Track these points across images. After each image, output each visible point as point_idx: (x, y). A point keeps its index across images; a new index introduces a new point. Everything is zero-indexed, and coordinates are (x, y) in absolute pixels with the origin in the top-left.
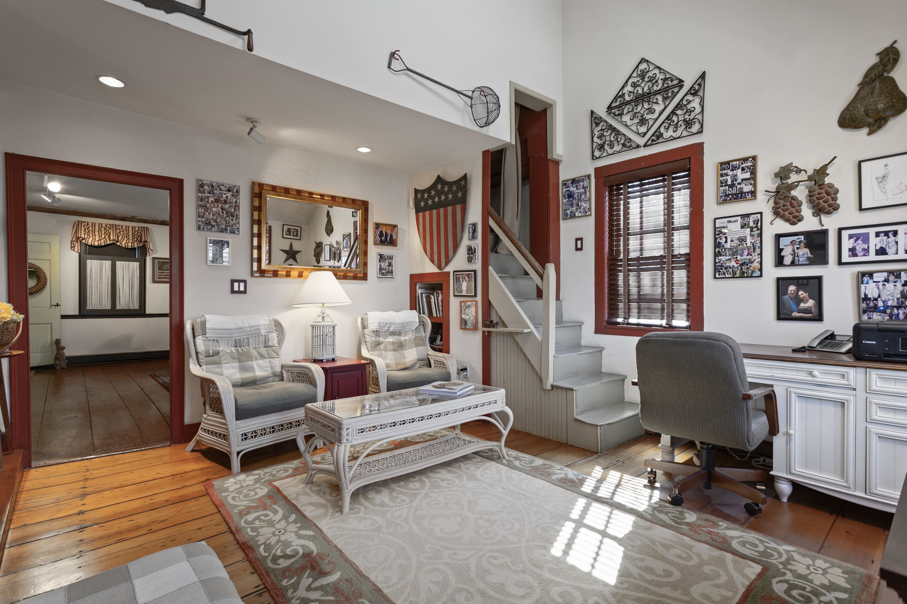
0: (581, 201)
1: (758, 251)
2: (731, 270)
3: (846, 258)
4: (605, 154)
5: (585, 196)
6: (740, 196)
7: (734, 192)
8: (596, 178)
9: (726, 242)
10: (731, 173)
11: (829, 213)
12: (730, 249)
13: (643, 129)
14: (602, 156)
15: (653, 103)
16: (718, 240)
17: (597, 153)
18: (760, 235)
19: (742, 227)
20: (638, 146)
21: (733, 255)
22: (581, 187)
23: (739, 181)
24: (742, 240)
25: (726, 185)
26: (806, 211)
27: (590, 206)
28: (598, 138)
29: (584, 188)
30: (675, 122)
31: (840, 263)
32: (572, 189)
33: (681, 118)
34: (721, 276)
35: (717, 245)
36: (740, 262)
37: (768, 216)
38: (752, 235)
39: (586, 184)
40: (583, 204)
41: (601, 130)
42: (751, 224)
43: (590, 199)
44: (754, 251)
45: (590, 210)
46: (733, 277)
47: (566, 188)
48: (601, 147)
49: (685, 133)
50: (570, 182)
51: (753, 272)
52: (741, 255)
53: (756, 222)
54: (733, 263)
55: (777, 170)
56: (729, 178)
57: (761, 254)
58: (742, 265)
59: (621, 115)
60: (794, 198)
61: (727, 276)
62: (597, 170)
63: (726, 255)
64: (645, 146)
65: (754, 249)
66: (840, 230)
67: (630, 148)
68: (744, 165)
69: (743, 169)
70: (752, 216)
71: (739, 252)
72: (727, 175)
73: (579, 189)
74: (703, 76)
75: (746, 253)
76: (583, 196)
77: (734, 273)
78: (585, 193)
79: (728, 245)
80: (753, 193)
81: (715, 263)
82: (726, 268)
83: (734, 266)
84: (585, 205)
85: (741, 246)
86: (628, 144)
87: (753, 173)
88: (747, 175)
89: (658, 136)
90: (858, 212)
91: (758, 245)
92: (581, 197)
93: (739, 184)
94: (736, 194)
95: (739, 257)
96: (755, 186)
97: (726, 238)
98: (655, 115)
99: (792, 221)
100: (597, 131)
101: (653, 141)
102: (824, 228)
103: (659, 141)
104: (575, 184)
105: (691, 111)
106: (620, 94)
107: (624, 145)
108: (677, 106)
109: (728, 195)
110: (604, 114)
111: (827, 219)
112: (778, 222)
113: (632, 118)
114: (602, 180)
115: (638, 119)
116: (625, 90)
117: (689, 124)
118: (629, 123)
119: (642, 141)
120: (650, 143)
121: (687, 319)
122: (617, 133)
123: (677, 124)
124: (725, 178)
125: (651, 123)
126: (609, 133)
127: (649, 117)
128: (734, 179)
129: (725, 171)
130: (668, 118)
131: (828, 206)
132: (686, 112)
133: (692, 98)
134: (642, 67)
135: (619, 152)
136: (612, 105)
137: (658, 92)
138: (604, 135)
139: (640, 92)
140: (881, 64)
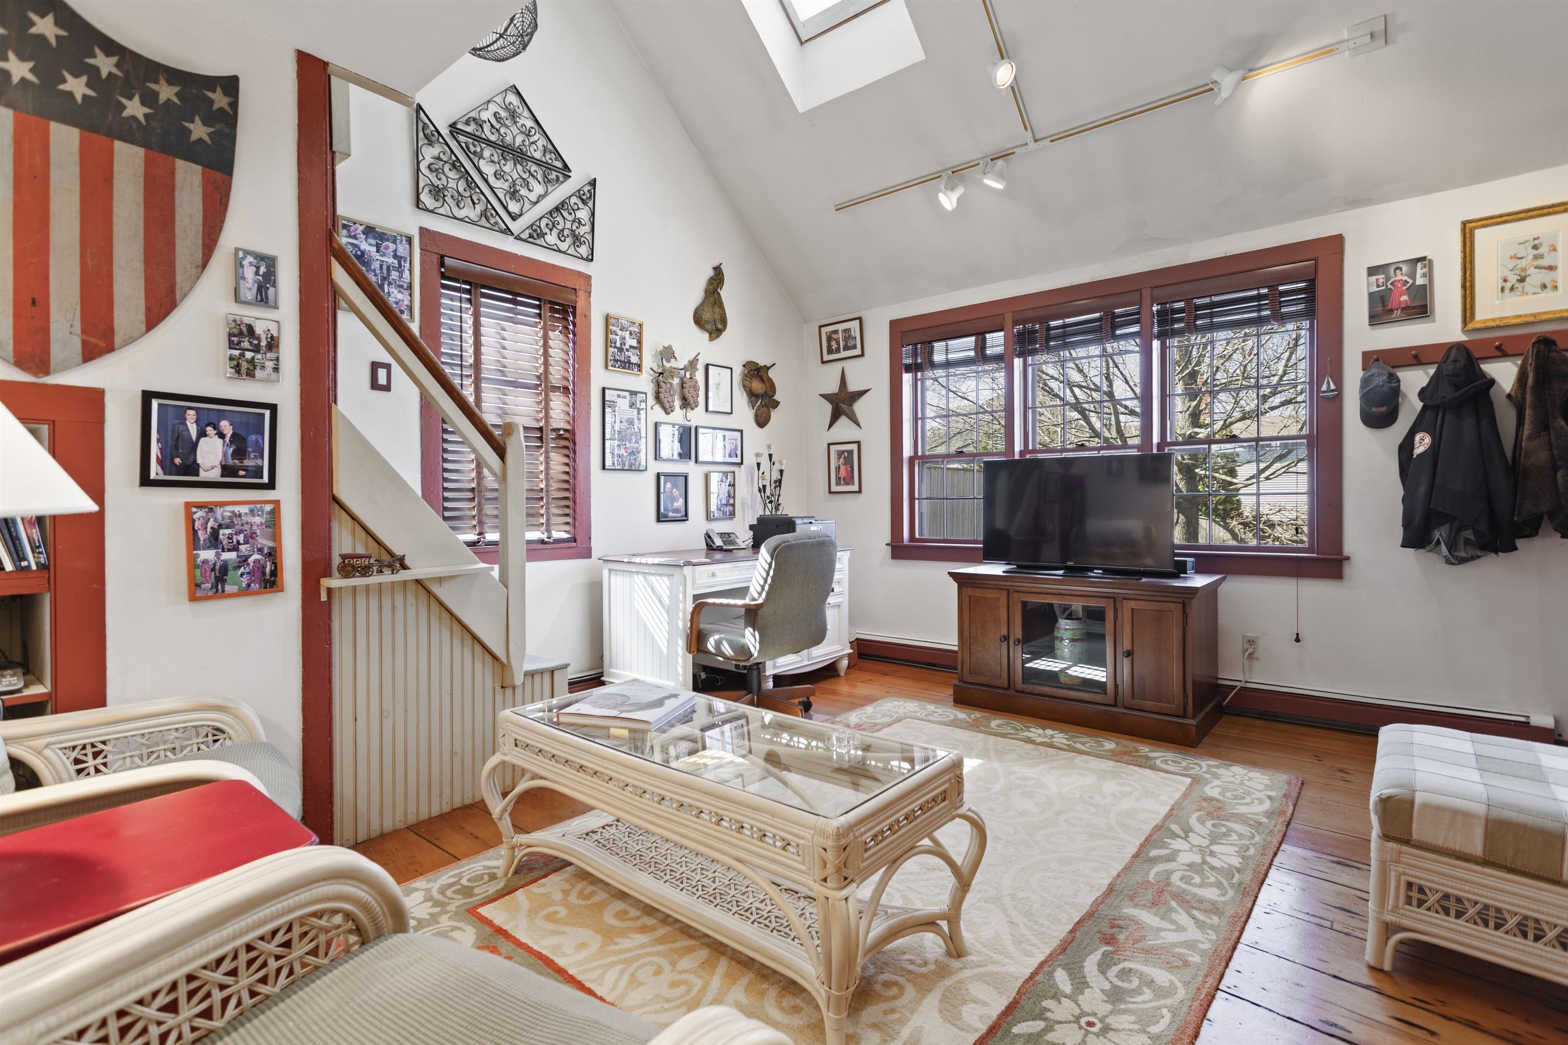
0: (390, 284)
1: (643, 439)
2: (620, 460)
3: (701, 458)
4: (441, 211)
5: (401, 277)
6: (626, 365)
7: (623, 359)
8: (423, 248)
9: (616, 422)
10: (619, 333)
11: (692, 409)
12: (619, 433)
13: (514, 207)
14: (436, 211)
15: (530, 172)
16: (608, 418)
17: (425, 198)
18: (645, 420)
19: (631, 407)
20: (506, 232)
21: (624, 441)
22: (390, 251)
23: (627, 347)
24: (632, 423)
25: (615, 347)
26: (677, 403)
27: (411, 302)
28: (429, 167)
29: (395, 256)
30: (560, 227)
31: (696, 461)
32: (364, 246)
33: (568, 225)
34: (610, 467)
35: (605, 424)
36: (629, 451)
37: (651, 400)
38: (639, 419)
39: (402, 250)
40: (396, 291)
41: (439, 158)
42: (638, 405)
43: (410, 287)
45: (410, 309)
46: (623, 470)
47: (350, 236)
48: (437, 192)
49: (572, 251)
50: (361, 228)
51: (639, 465)
52: (630, 443)
53: (642, 403)
54: (623, 451)
55: (661, 348)
56: (618, 338)
57: (645, 443)
58: (630, 454)
59: (479, 155)
60: (671, 384)
61: (616, 468)
62: (423, 231)
63: (615, 440)
64: (518, 238)
65: (642, 436)
66: (696, 428)
67: (493, 228)
68: (631, 329)
69: (631, 334)
70: (639, 395)
71: (629, 437)
72: (616, 335)
73: (384, 255)
74: (593, 183)
75: (634, 440)
76: (394, 275)
77: (624, 464)
78: (400, 269)
79: (617, 427)
80: (639, 366)
81: (604, 448)
82: (616, 457)
83: (624, 455)
84: (400, 296)
85: (629, 431)
86: (492, 220)
87: (640, 342)
88: (634, 343)
89: (535, 235)
90: (704, 413)
91: (644, 431)
92: (389, 274)
93: (627, 350)
94: (624, 362)
95: (628, 445)
96: (640, 358)
97: (616, 416)
98: (533, 197)
99: (667, 410)
100: (429, 153)
101: (531, 236)
102: (688, 423)
103: (538, 242)
104: (375, 238)
105: (580, 223)
106: (473, 115)
107: (484, 214)
108: (563, 203)
109: (616, 361)
110: (445, 131)
111: (691, 414)
112: (657, 408)
113: (498, 175)
114: (435, 259)
115: (507, 184)
116: (485, 116)
117: (577, 240)
118: (492, 180)
119: (515, 226)
120: (525, 236)
121: (567, 528)
122: (471, 184)
123: (562, 230)
124: (614, 336)
125: (527, 206)
126: (453, 174)
127: (524, 192)
128: (623, 344)
129: (614, 328)
130: (550, 212)
131: (692, 402)
132: (574, 221)
133: (581, 205)
134: (512, 98)
135: (473, 223)
136: (459, 126)
137: (538, 163)
138: (443, 173)
139: (509, 139)
140: (717, 279)
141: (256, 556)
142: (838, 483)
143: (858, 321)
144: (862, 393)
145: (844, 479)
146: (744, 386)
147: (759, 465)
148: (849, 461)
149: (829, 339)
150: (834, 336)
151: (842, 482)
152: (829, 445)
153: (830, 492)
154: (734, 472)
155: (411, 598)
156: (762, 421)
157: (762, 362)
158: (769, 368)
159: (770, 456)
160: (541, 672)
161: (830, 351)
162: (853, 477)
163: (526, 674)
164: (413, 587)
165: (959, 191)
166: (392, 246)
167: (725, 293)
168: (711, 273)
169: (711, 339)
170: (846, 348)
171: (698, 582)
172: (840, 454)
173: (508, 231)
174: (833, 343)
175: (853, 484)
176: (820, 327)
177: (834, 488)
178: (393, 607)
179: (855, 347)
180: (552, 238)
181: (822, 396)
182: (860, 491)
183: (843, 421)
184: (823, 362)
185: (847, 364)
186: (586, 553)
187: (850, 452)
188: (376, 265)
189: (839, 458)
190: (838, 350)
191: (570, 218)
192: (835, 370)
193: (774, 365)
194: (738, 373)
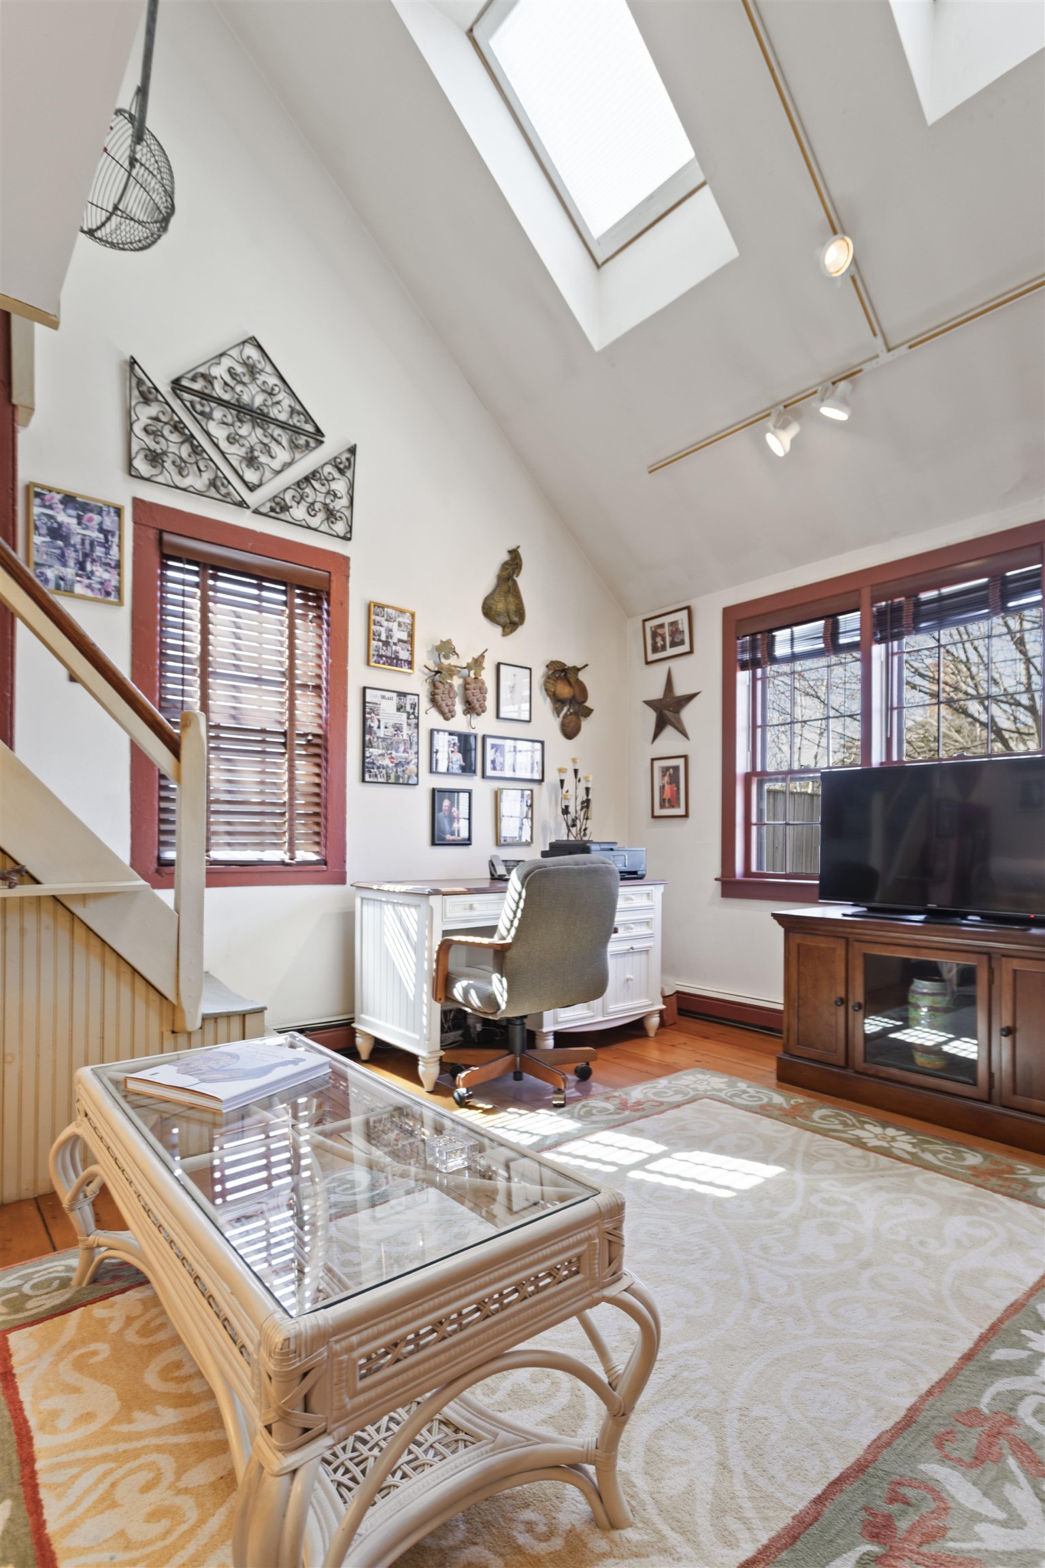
0: (93, 561)
1: (415, 748)
2: (384, 771)
3: (489, 772)
4: (160, 479)
5: (107, 553)
6: (394, 661)
7: (389, 654)
8: (137, 522)
9: (379, 727)
10: (385, 624)
11: (478, 714)
12: (384, 739)
13: (251, 476)
14: (154, 479)
15: (272, 437)
16: (369, 722)
17: (141, 465)
18: (417, 726)
19: (399, 710)
21: (388, 749)
22: (95, 524)
23: (395, 640)
24: (398, 728)
25: (379, 640)
26: (459, 707)
27: (120, 582)
28: (145, 430)
29: (101, 530)
30: (310, 500)
31: (484, 776)
32: (62, 517)
33: (320, 498)
34: (372, 780)
35: (366, 729)
36: (396, 761)
37: (424, 703)
38: (409, 725)
39: (109, 522)
40: (101, 570)
41: (157, 419)
42: (408, 708)
43: (118, 566)
44: (411, 748)
45: (119, 590)
46: (388, 783)
47: (43, 505)
48: (155, 458)
49: (324, 528)
50: (58, 497)
51: (409, 777)
52: (397, 751)
53: (414, 706)
54: (386, 762)
55: (438, 643)
56: (383, 630)
57: (417, 753)
58: (397, 765)
59: (207, 416)
60: (451, 686)
61: (380, 780)
62: (137, 503)
63: (378, 748)
64: (256, 512)
65: (411, 744)
66: (484, 738)
67: (225, 499)
68: (400, 619)
69: (400, 625)
70: (409, 697)
71: (394, 745)
72: (381, 626)
73: (87, 528)
74: (352, 450)
75: (402, 749)
76: (99, 551)
77: (388, 776)
78: (106, 545)
79: (381, 733)
80: (410, 664)
81: (364, 757)
82: (378, 768)
83: (388, 766)
84: (106, 576)
85: (396, 738)
86: (223, 491)
87: (411, 635)
88: (404, 636)
89: (278, 508)
90: (495, 719)
91: (415, 739)
92: (92, 550)
93: (395, 644)
94: (390, 658)
95: (394, 754)
96: (412, 654)
97: (379, 721)
98: (276, 465)
99: (447, 715)
100: (144, 414)
101: (272, 510)
102: (473, 731)
103: (283, 516)
104: (76, 509)
105: (335, 495)
106: (202, 370)
107: (213, 484)
108: (314, 473)
109: (381, 656)
110: (165, 388)
111: (476, 721)
112: (434, 713)
113: (231, 439)
114: (152, 534)
115: (244, 450)
116: (216, 371)
117: (331, 515)
118: (224, 445)
119: (252, 499)
120: (265, 509)
121: (317, 848)
122: (197, 450)
123: (313, 504)
124: (378, 628)
125: (268, 474)
126: (175, 437)
127: (263, 459)
128: (389, 636)
129: (378, 618)
130: (298, 484)
131: (477, 706)
132: (328, 493)
133: (336, 475)
134: (250, 351)
135: (200, 493)
136: (185, 383)
137: (283, 426)
138: (163, 436)
139: (246, 398)
140: (514, 563)
142: (662, 806)
143: (687, 611)
144: (690, 697)
145: (669, 800)
146: (546, 690)
147: (562, 782)
148: (674, 780)
149: (655, 635)
150: (660, 631)
151: (667, 805)
152: (653, 760)
153: (654, 817)
154: (532, 791)
155: (47, 920)
156: (570, 732)
157: (570, 662)
158: (579, 670)
159: (576, 771)
160: (228, 1016)
161: (655, 650)
162: (678, 799)
163: (205, 1018)
164: (50, 905)
165: (793, 430)
166: (97, 518)
167: (523, 581)
168: (505, 557)
169: (505, 634)
170: (673, 644)
171: (449, 915)
172: (665, 770)
173: (242, 504)
174: (659, 640)
175: (679, 806)
176: (645, 621)
177: (658, 812)
178: (22, 930)
179: (683, 642)
180: (299, 512)
181: (646, 702)
182: (686, 816)
183: (669, 731)
184: (648, 663)
185: (674, 664)
186: (339, 878)
187: (676, 769)
188: (76, 540)
189: (664, 775)
190: (664, 648)
191: (324, 490)
192: (660, 671)
193: (587, 665)
194: (539, 673)
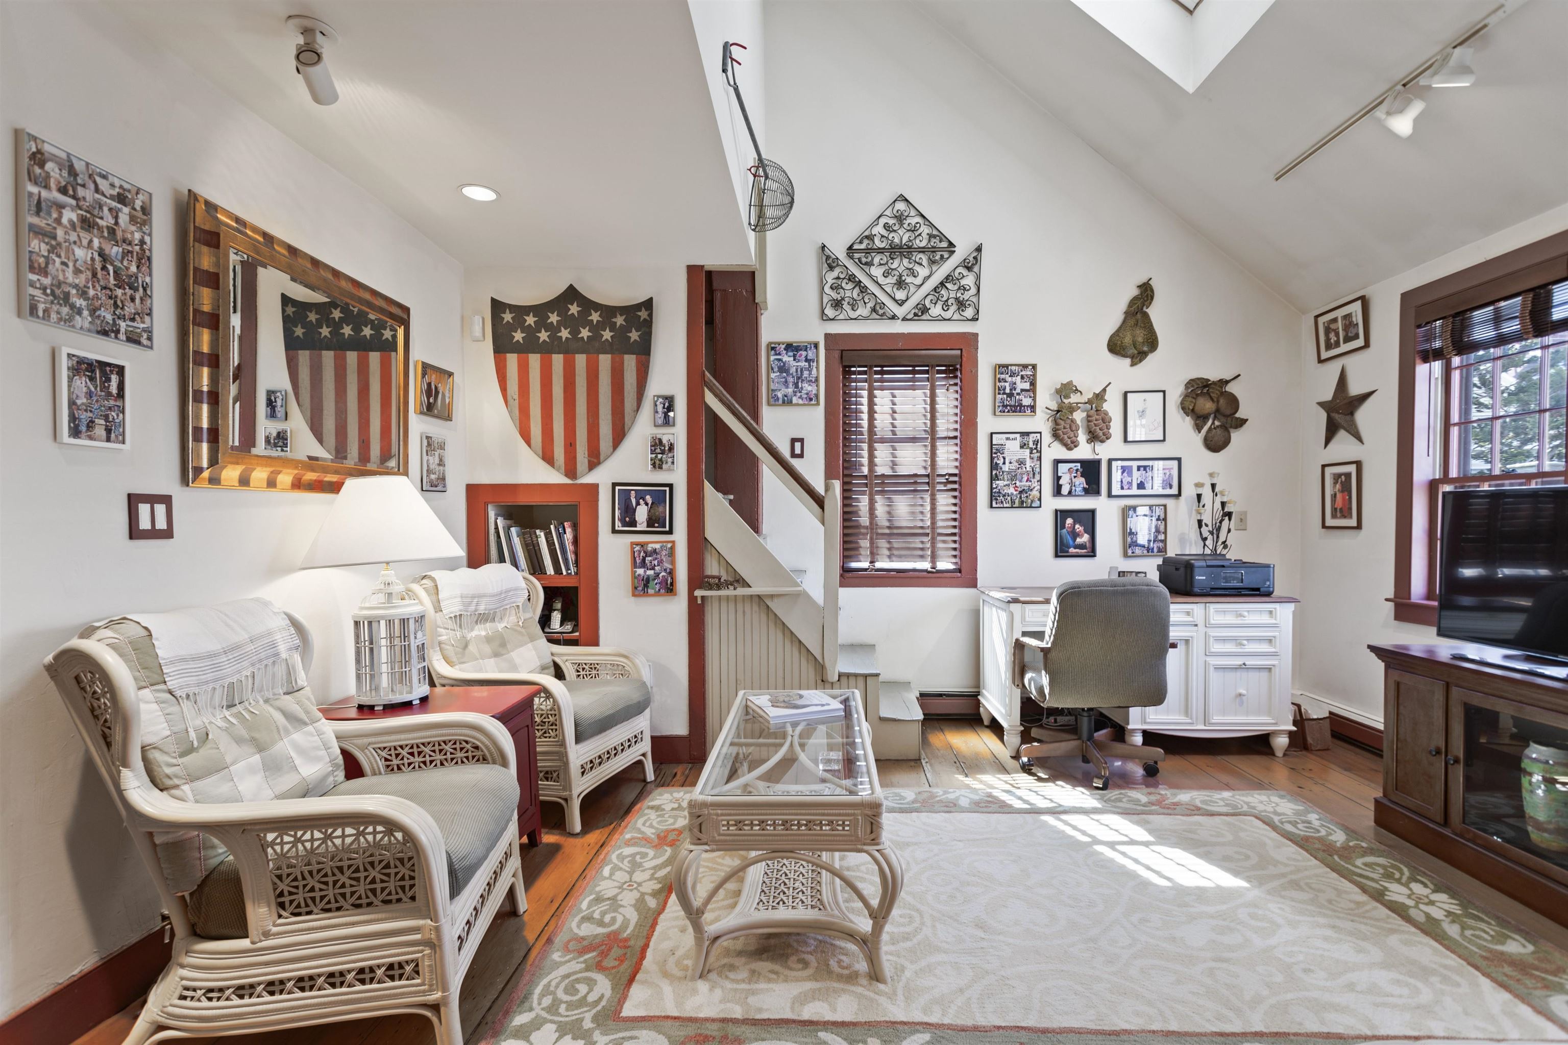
0: (803, 381)
1: (1037, 477)
2: (1009, 498)
3: (1116, 491)
4: (841, 317)
5: (810, 374)
6: (1018, 409)
7: (1013, 403)
8: (827, 349)
9: (1004, 463)
10: (1009, 379)
11: (1102, 441)
12: (1009, 473)
13: (900, 295)
14: (837, 318)
15: (915, 261)
16: (995, 460)
17: (830, 312)
18: (1040, 458)
19: (1022, 447)
20: (894, 317)
21: (1012, 480)
22: (803, 358)
23: (1018, 391)
24: (1021, 462)
25: (1004, 393)
26: (1082, 437)
27: (818, 390)
28: (831, 288)
29: (807, 360)
30: (945, 298)
31: (1110, 495)
32: (785, 358)
33: (952, 295)
34: (998, 505)
35: (994, 466)
36: (1019, 489)
37: (1047, 438)
38: (1032, 458)
39: (811, 355)
40: (807, 385)
41: (838, 278)
42: (1031, 445)
43: (817, 380)
44: (1034, 477)
45: (817, 396)
46: (1012, 507)
47: (776, 354)
48: (837, 304)
49: (956, 316)
50: (783, 346)
51: (1032, 502)
52: (1021, 481)
53: (1036, 443)
54: (1011, 490)
55: (1059, 387)
56: (1007, 385)
57: (1040, 481)
58: (1021, 492)
59: (870, 264)
60: (1073, 421)
61: (1005, 505)
62: (827, 336)
63: (1004, 480)
64: (904, 319)
65: (1034, 474)
66: (1110, 461)
67: (883, 317)
68: (1023, 373)
69: (1022, 377)
70: (1032, 435)
71: (1018, 476)
72: (1006, 381)
73: (799, 361)
74: (979, 249)
75: (1025, 478)
76: (806, 374)
77: (1013, 502)
78: (810, 369)
79: (1006, 468)
80: (1033, 408)
81: (992, 488)
82: (1004, 496)
83: (1012, 494)
84: (810, 388)
85: (1020, 470)
86: (881, 312)
87: (1033, 384)
88: (1027, 386)
89: (921, 311)
90: (1122, 444)
91: (1038, 470)
92: (802, 374)
93: (1018, 394)
94: (1014, 406)
95: (1018, 484)
96: (1034, 400)
97: (1004, 458)
98: (918, 281)
99: (1071, 445)
100: (830, 277)
101: (916, 315)
102: (1097, 457)
103: (924, 317)
104: (793, 351)
105: (965, 289)
106: (867, 233)
107: (873, 309)
108: (947, 278)
109: (1005, 406)
110: (842, 255)
111: (1099, 447)
112: (1057, 445)
113: (886, 275)
114: (837, 354)
115: (895, 278)
116: (875, 231)
117: (961, 305)
118: (881, 280)
119: (900, 311)
120: (910, 316)
121: (954, 560)
122: (863, 290)
123: (947, 301)
124: (1003, 384)
125: (913, 289)
126: (850, 286)
127: (909, 280)
128: (1013, 388)
129: (1003, 376)
130: (935, 290)
131: (1101, 434)
132: (959, 289)
133: (966, 273)
134: (900, 206)
135: (866, 318)
136: (855, 247)
137: (922, 250)
138: (842, 288)
139: (897, 240)
140: (1144, 296)
141: (663, 574)
142: (1334, 516)
143: (1359, 303)
144: (1364, 397)
145: (1341, 509)
146: (1183, 409)
147: (1199, 496)
148: (1346, 488)
149: (1328, 330)
150: (1333, 326)
151: (1339, 514)
152: (1324, 466)
153: (1324, 526)
154: (1165, 506)
155: (755, 608)
156: (1215, 444)
157: (1213, 375)
158: (1227, 382)
159: (1213, 486)
161: (1329, 347)
162: (1350, 509)
164: (757, 599)
165: (1416, 108)
166: (804, 353)
167: (1155, 312)
168: (1135, 292)
169: (1133, 365)
170: (1347, 339)
172: (1337, 477)
174: (1332, 336)
175: (1351, 517)
176: (1317, 317)
177: (1330, 522)
178: (744, 612)
179: (1356, 337)
180: (936, 311)
181: (1319, 404)
182: (1359, 526)
183: (1342, 435)
184: (1320, 361)
185: (1347, 361)
186: (973, 584)
187: (1348, 475)
188: (793, 370)
189: (1335, 483)
190: (1337, 344)
191: (955, 288)
192: (1333, 369)
193: (1239, 375)
194: (1175, 395)
